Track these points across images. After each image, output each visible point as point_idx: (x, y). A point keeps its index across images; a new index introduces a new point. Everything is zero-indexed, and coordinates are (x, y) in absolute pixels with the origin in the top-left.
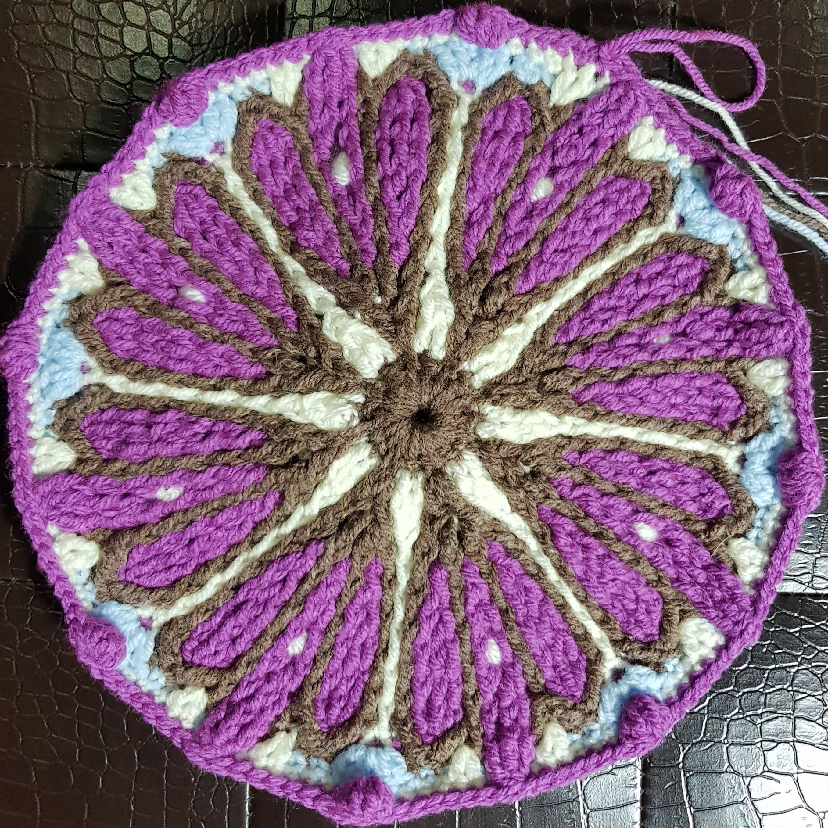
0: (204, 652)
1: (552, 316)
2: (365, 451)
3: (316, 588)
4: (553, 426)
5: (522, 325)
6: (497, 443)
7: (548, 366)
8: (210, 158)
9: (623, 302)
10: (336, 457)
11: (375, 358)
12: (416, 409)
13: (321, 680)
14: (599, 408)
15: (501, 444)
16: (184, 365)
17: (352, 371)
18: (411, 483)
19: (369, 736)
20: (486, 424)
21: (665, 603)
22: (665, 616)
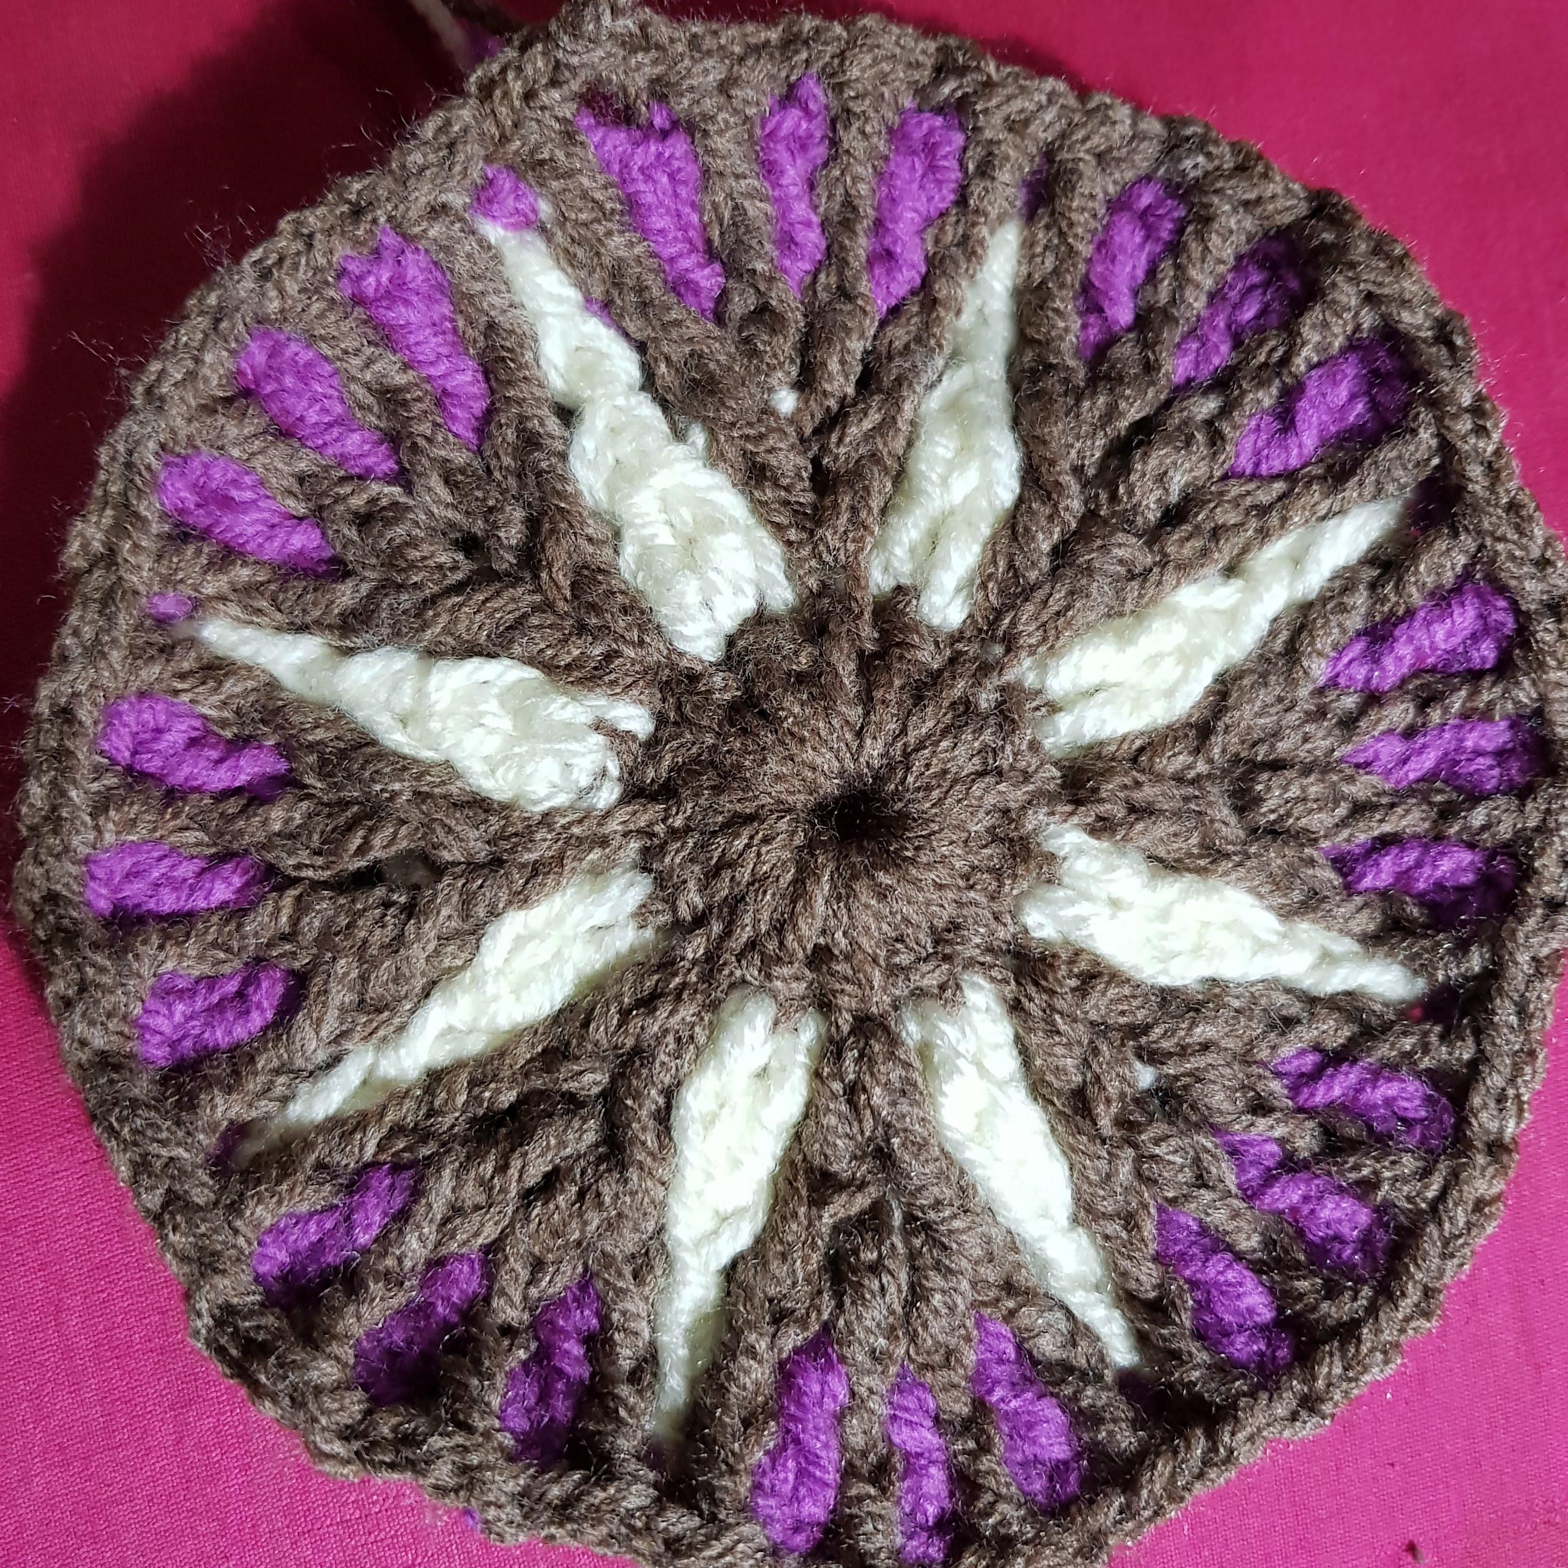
4: (1260, 946)
5: (1236, 584)
6: (1083, 966)
10: (521, 899)
11: (727, 590)
12: (830, 787)
18: (768, 1048)
20: (1061, 893)
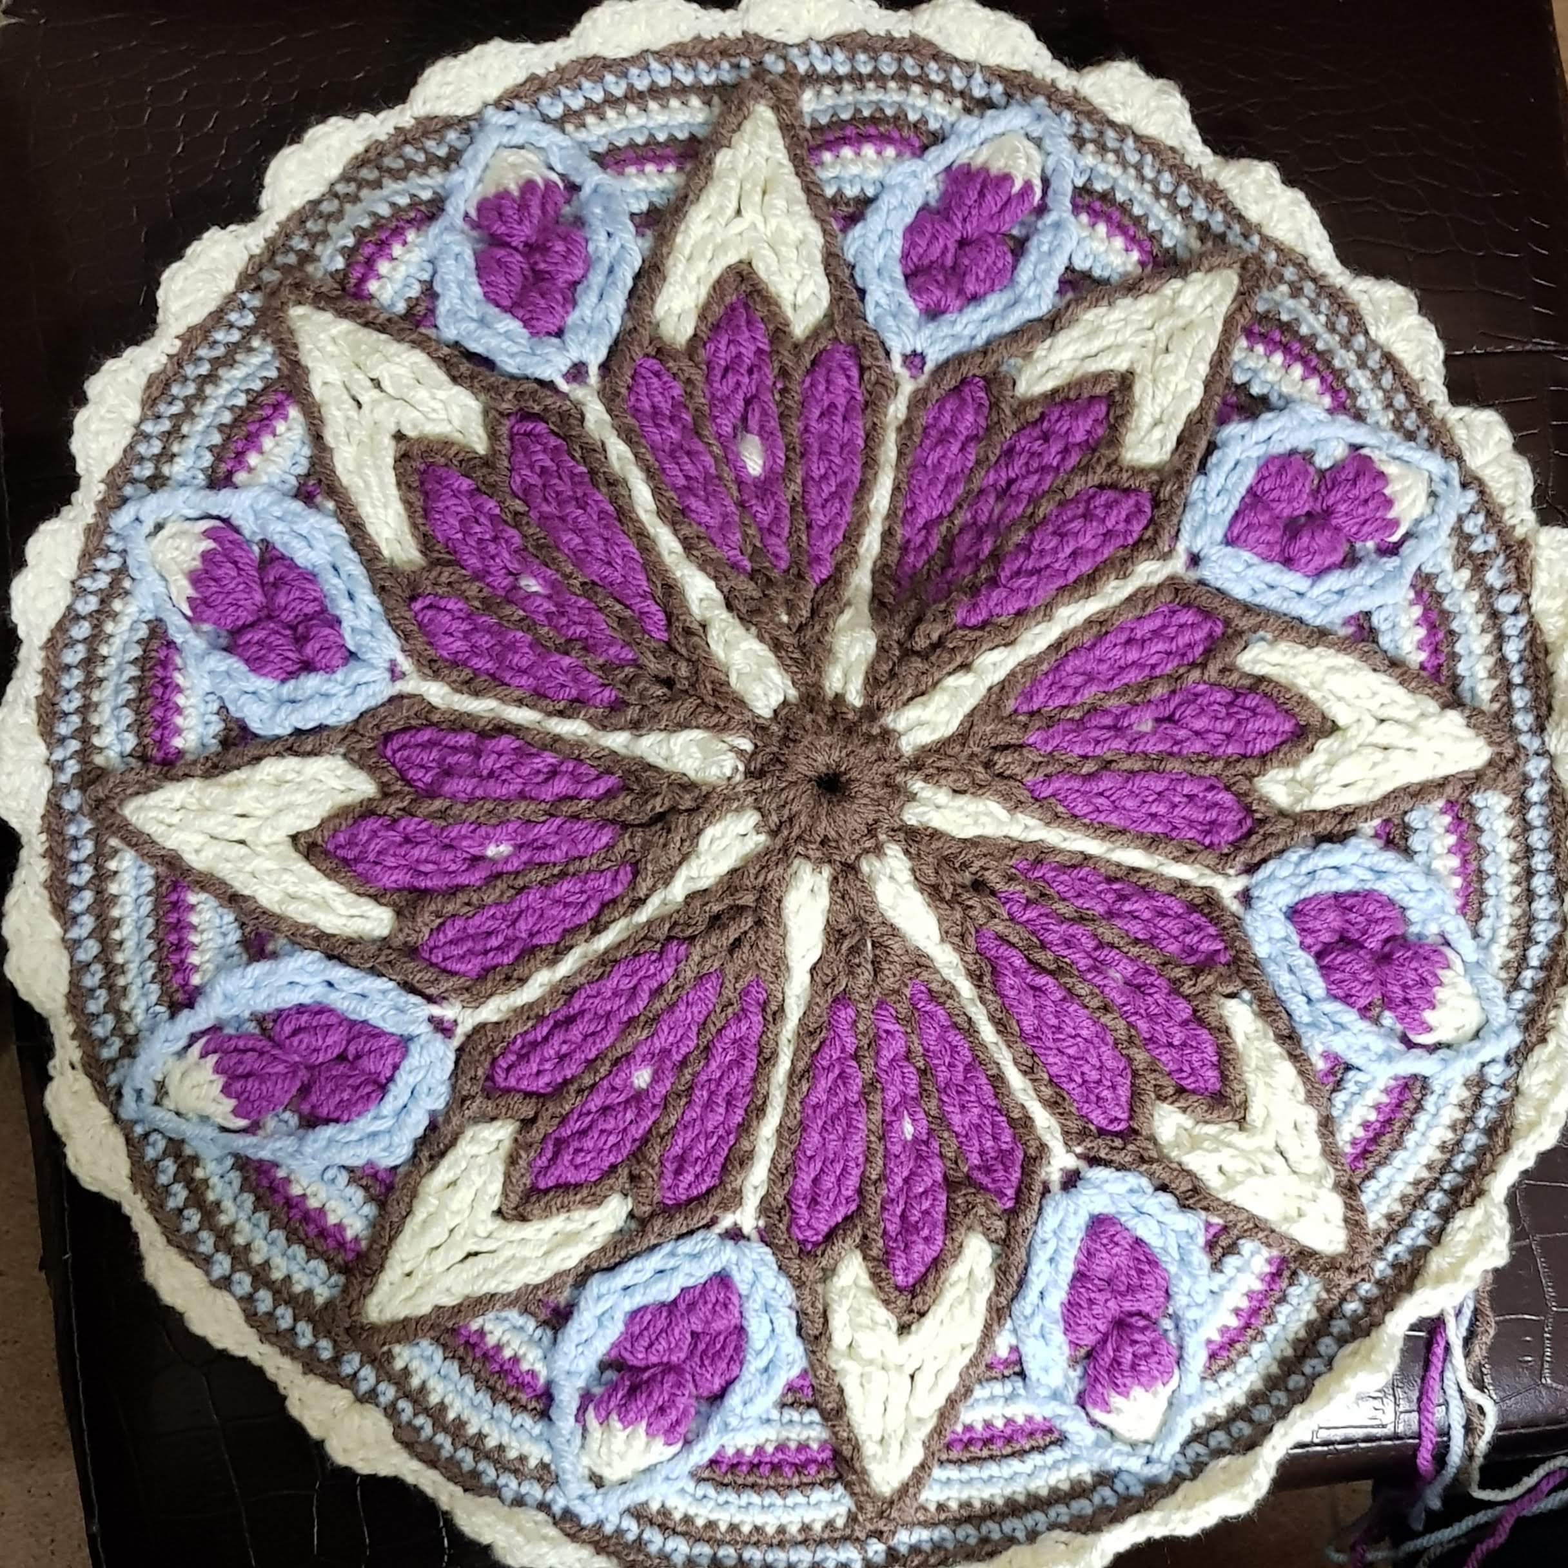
0: (523, 1070)
1: (1012, 674)
2: (750, 818)
3: (671, 1007)
4: (1001, 822)
5: (973, 675)
6: (930, 832)
7: (1002, 739)
9: (1103, 667)
12: (823, 770)
13: (672, 1132)
14: (1060, 809)
15: (935, 834)
16: (524, 680)
17: (739, 700)
18: (813, 879)
19: (727, 1221)
20: (916, 805)
21: (1135, 1074)
22: (1136, 1094)
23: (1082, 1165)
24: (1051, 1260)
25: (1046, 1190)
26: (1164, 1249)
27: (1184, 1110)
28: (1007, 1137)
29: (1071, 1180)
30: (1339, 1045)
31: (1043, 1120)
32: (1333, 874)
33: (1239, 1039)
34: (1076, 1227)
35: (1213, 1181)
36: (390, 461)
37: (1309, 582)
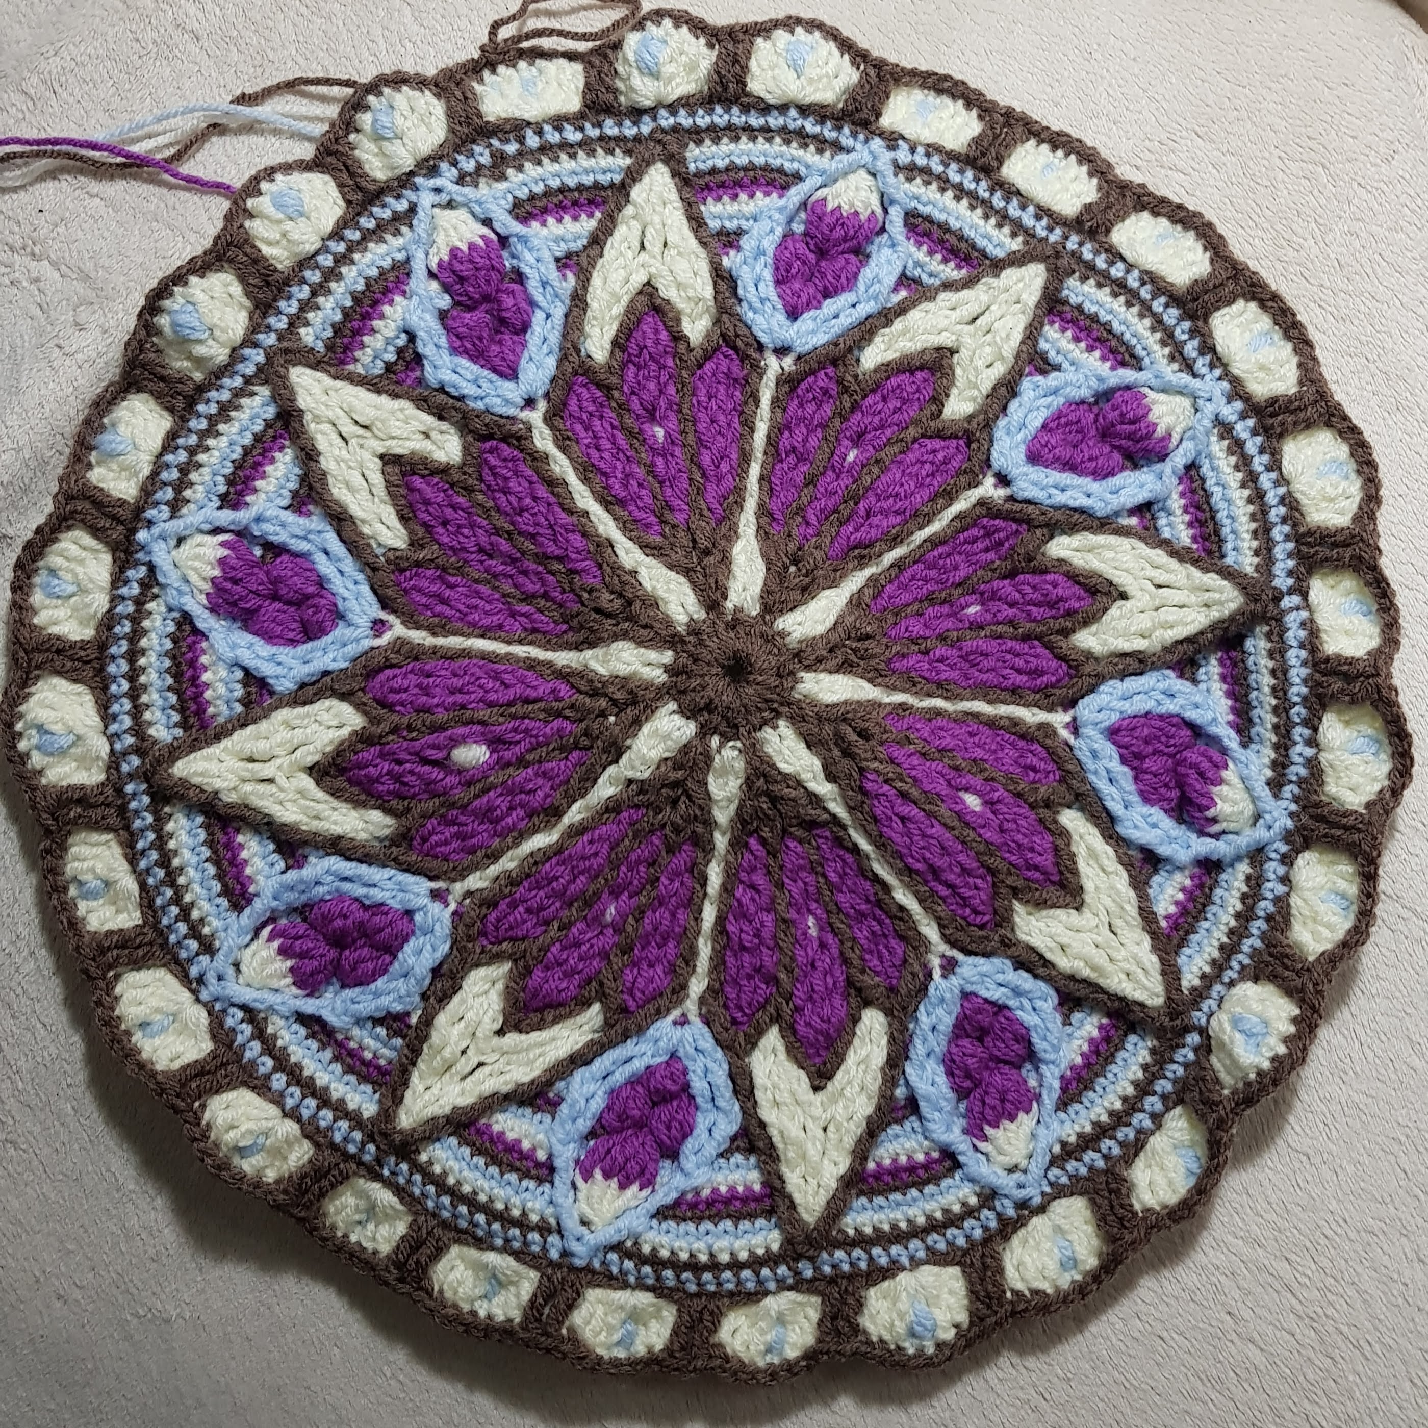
1: (631, 539)
2: (767, 733)
5: (638, 570)
6: (765, 594)
7: (687, 543)
8: (453, 906)
11: (675, 722)
12: (728, 680)
13: (1008, 774)
14: (731, 499)
15: (766, 591)
16: (680, 916)
17: (686, 749)
19: (1063, 733)
20: (745, 605)
21: (923, 436)
22: (939, 435)
23: (990, 474)
24: (1063, 490)
25: (1011, 498)
26: (1048, 407)
27: (948, 396)
28: (975, 532)
29: (1003, 480)
30: (890, 280)
31: (961, 505)
32: (761, 286)
33: (891, 356)
34: (1038, 473)
35: (999, 370)
36: (523, 1037)
37: (537, 311)
